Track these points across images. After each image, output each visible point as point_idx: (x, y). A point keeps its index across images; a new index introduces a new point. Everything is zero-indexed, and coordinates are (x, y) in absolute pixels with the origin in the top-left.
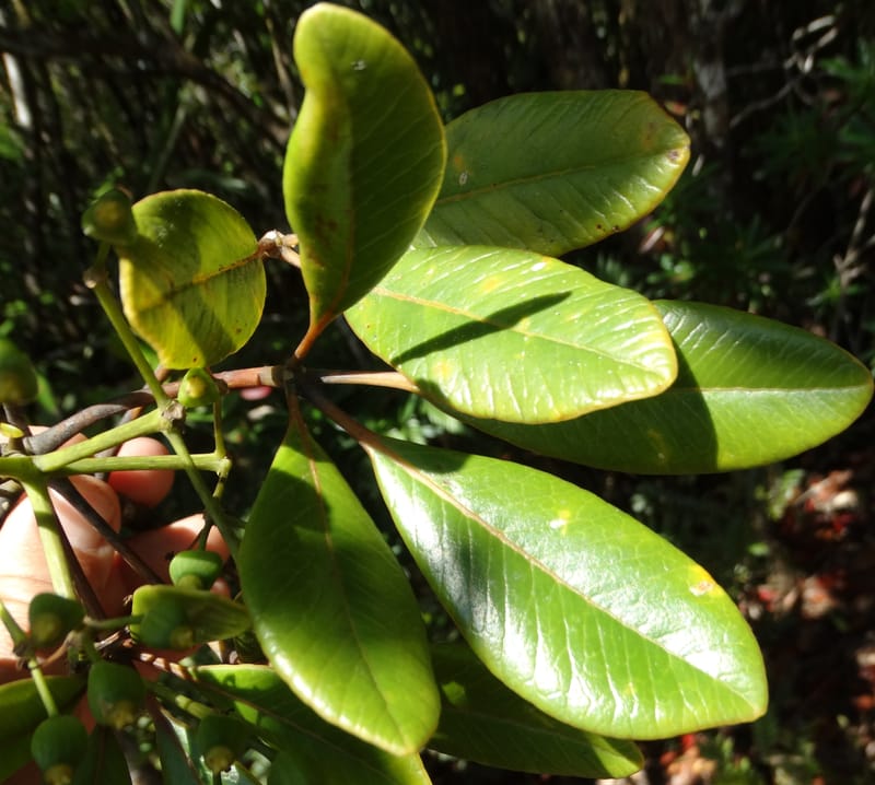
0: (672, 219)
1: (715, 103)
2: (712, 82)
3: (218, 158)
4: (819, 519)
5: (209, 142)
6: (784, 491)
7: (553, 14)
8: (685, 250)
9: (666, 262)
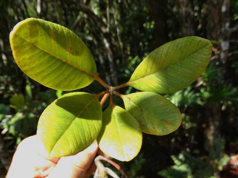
0: (206, 80)
1: (225, 52)
2: (225, 46)
3: (85, 29)
4: (232, 167)
5: (84, 24)
6: (223, 162)
7: (184, 13)
8: (208, 89)
9: (202, 90)
